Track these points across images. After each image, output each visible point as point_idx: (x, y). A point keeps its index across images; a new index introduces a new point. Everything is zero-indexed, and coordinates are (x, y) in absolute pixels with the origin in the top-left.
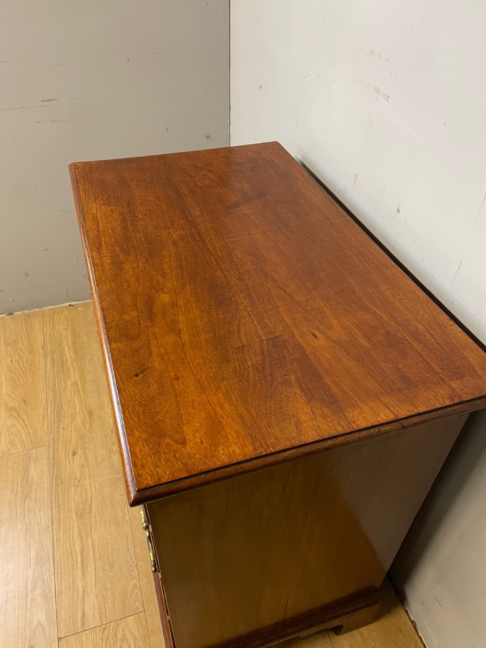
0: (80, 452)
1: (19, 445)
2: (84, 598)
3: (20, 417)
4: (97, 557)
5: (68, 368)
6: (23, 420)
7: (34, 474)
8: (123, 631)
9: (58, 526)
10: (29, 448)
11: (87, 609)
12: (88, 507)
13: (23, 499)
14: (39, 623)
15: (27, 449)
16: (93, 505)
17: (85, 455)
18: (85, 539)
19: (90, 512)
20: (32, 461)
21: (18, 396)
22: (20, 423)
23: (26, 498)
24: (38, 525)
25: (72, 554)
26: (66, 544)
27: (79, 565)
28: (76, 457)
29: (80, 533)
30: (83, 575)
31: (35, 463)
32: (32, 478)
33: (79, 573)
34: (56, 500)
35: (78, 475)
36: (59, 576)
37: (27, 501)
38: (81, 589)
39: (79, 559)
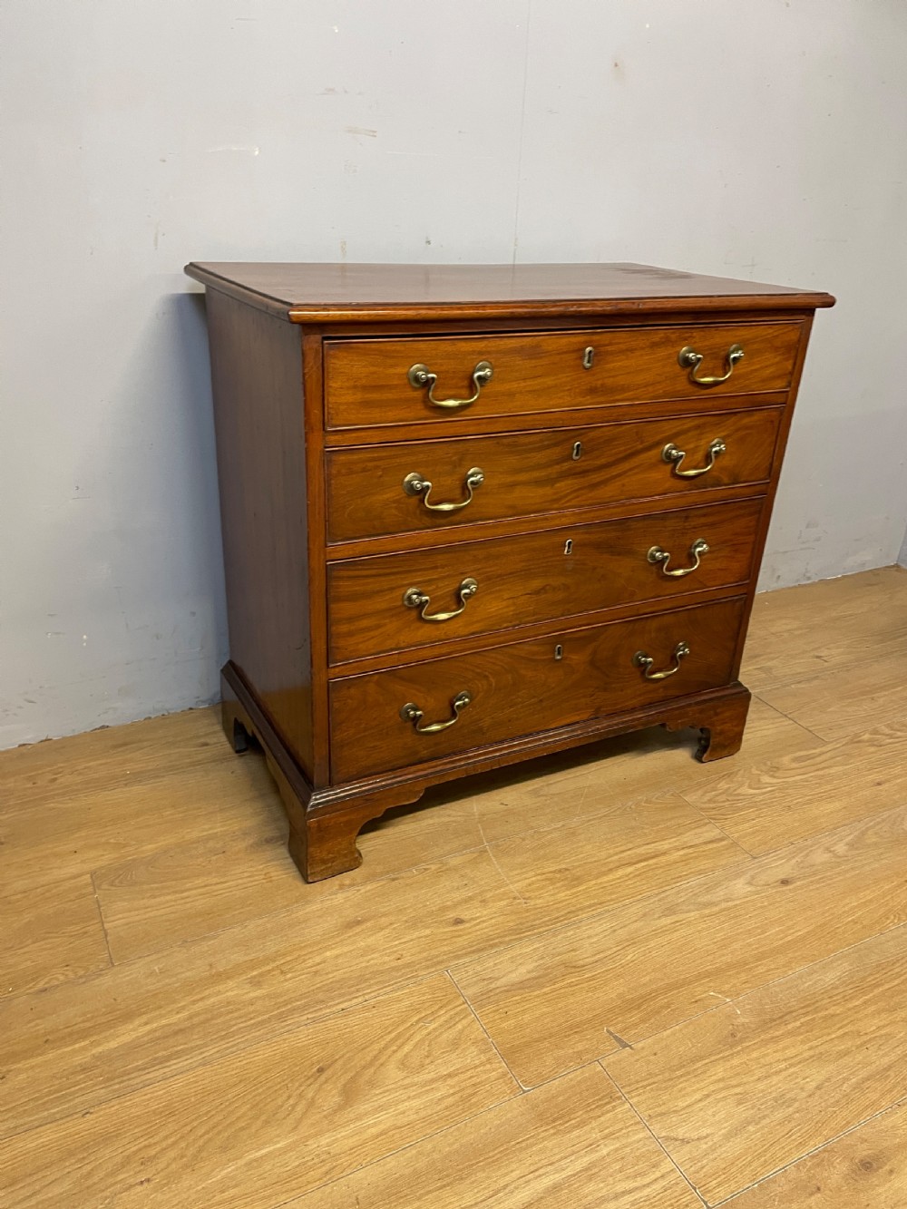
0: (452, 915)
1: (459, 1026)
2: (691, 846)
3: (376, 1058)
4: (630, 846)
5: (191, 1017)
6: (386, 1048)
7: (521, 973)
8: (705, 803)
9: (604, 905)
10: (464, 1003)
11: (701, 840)
12: (558, 876)
13: (578, 970)
14: (750, 883)
15: (466, 1005)
16: (551, 869)
17: (455, 906)
18: (611, 866)
19: (567, 869)
20: (493, 986)
21: (301, 1096)
22: (394, 1052)
23: (574, 967)
24: (615, 931)
25: (639, 875)
26: (627, 886)
27: (651, 862)
28: (462, 917)
29: (605, 874)
30: (664, 853)
31: (497, 979)
32: (529, 972)
33: (663, 859)
34: (561, 921)
35: (505, 903)
36: (679, 879)
37: (581, 963)
38: (682, 853)
39: (643, 864)
